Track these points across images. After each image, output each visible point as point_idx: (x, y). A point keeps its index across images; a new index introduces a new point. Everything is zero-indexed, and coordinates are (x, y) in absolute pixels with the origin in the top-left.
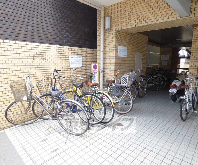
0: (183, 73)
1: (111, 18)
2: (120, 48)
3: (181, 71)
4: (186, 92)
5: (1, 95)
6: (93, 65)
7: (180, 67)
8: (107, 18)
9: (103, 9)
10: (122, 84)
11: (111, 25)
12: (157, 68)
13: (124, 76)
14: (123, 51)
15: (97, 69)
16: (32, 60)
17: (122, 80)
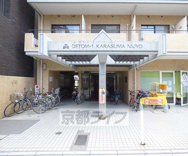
0: (77, 88)
1: (46, 65)
2: (50, 77)
3: (75, 88)
4: (78, 95)
5: (1, 102)
6: (36, 86)
7: (75, 86)
8: (44, 65)
9: (42, 60)
10: (56, 93)
11: (46, 68)
12: (63, 87)
13: (57, 90)
14: (51, 79)
15: (39, 88)
16: (12, 84)
17: (56, 91)
